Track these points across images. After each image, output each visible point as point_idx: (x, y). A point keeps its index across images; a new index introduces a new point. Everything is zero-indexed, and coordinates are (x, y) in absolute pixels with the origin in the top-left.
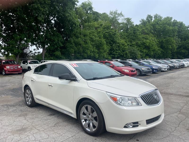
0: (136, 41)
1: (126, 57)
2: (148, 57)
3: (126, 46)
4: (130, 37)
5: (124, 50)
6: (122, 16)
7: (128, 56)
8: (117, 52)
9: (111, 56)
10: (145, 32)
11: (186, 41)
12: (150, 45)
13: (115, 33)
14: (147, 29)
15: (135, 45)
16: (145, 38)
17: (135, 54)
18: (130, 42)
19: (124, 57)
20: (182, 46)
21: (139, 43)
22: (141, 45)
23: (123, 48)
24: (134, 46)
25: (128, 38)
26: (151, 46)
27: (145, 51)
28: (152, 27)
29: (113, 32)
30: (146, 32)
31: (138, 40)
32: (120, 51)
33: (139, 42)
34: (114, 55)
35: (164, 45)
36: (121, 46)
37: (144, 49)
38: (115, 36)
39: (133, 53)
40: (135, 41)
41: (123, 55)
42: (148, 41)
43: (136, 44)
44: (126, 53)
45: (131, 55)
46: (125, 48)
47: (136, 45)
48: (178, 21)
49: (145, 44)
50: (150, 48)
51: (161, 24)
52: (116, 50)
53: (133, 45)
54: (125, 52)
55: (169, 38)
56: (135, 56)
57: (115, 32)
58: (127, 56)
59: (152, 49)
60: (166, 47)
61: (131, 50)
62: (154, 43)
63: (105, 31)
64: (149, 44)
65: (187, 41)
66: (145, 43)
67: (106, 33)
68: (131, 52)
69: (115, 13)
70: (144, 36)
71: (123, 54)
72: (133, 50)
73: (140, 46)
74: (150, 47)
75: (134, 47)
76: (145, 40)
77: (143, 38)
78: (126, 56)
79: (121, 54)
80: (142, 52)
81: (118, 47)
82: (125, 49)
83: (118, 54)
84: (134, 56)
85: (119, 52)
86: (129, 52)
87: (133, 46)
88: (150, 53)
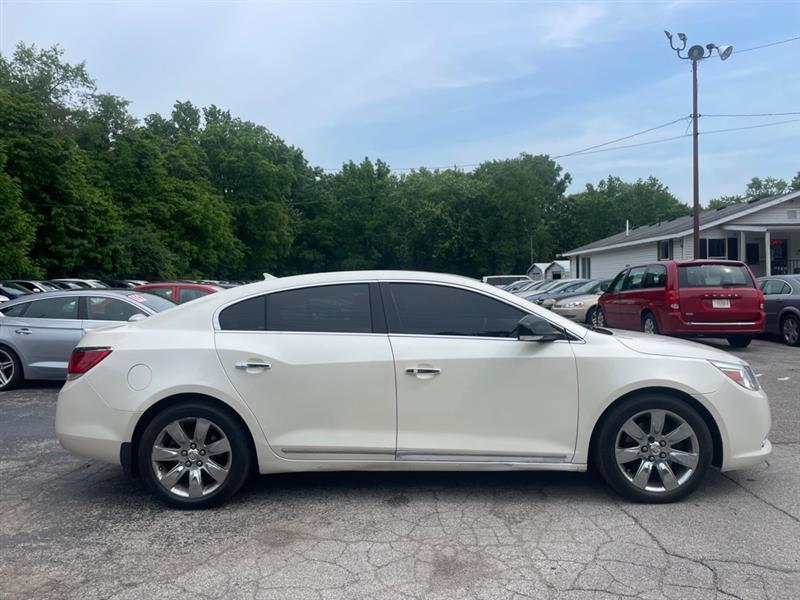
0: (149, 202)
1: (115, 269)
2: (199, 275)
3: (111, 217)
4: (123, 181)
5: (104, 235)
6: (85, 80)
7: (121, 266)
8: (71, 247)
9: (45, 261)
10: (180, 165)
11: (316, 221)
12: (206, 225)
13: (66, 153)
14: (186, 156)
15: (148, 218)
16: (184, 194)
17: (152, 257)
18: (121, 203)
19: (103, 270)
20: (304, 237)
21: (166, 211)
22: (173, 222)
23: (102, 226)
24: (141, 221)
25: (112, 186)
26: (210, 227)
27: (187, 245)
28: (203, 152)
29: (55, 148)
30: (184, 167)
31: (159, 200)
32: (86, 242)
33: (164, 209)
34: (58, 256)
35: (252, 227)
36: (93, 217)
37: (181, 238)
38: (64, 169)
39: (144, 254)
40: (145, 202)
41: (102, 260)
42: (198, 206)
43: (150, 214)
44: (115, 251)
45: (134, 264)
46: (113, 227)
47: (153, 220)
48: (288, 144)
49: (186, 219)
50: (207, 237)
51: (239, 148)
52: (70, 233)
53: (138, 216)
54: (112, 247)
55: (266, 204)
56: (154, 265)
57: (66, 149)
58: (118, 266)
59: (213, 240)
60: (257, 237)
61: (135, 240)
62: (218, 216)
63: (11, 136)
64: (201, 221)
65: (319, 221)
66: (184, 214)
67: (19, 150)
68: (133, 248)
69: (50, 59)
70: (181, 184)
71: (99, 253)
72: (144, 241)
73: (167, 223)
74: (207, 231)
75: (144, 226)
76: (185, 202)
77: (177, 190)
78: (114, 267)
79: (92, 254)
80: (177, 250)
81: (75, 220)
82: (111, 231)
83: (79, 255)
84: (151, 269)
85: (83, 245)
86: (126, 247)
87: (137, 220)
88: (206, 258)
